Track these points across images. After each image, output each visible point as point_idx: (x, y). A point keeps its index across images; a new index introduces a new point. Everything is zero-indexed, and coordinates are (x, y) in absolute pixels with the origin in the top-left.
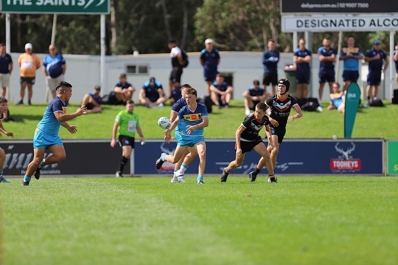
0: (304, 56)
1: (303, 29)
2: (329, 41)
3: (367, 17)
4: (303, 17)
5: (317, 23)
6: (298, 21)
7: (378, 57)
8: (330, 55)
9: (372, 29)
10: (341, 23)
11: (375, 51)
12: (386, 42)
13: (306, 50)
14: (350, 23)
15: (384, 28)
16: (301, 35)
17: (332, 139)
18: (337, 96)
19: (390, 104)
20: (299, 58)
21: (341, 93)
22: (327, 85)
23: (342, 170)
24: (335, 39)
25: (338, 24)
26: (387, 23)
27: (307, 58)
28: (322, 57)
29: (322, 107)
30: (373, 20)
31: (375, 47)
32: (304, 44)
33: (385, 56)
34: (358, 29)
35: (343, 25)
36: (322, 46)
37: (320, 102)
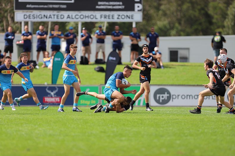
0: (28, 36)
1: (27, 20)
2: (43, 27)
3: (66, 14)
4: (28, 13)
5: (36, 16)
6: (24, 15)
7: (71, 37)
8: (44, 35)
9: (68, 20)
10: (50, 17)
11: (70, 33)
12: (76, 28)
13: (28, 32)
14: (56, 16)
15: (75, 20)
16: (26, 23)
17: (44, 85)
18: (48, 59)
19: (78, 64)
20: (25, 37)
21: (50, 58)
22: (41, 53)
23: (50, 103)
24: (46, 26)
25: (48, 17)
26: (77, 17)
27: (30, 37)
28: (39, 37)
29: (39, 66)
30: (69, 15)
31: (70, 31)
32: (27, 29)
33: (75, 37)
34: (60, 20)
35: (51, 17)
36: (39, 30)
37: (37, 63)
